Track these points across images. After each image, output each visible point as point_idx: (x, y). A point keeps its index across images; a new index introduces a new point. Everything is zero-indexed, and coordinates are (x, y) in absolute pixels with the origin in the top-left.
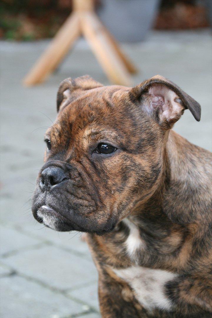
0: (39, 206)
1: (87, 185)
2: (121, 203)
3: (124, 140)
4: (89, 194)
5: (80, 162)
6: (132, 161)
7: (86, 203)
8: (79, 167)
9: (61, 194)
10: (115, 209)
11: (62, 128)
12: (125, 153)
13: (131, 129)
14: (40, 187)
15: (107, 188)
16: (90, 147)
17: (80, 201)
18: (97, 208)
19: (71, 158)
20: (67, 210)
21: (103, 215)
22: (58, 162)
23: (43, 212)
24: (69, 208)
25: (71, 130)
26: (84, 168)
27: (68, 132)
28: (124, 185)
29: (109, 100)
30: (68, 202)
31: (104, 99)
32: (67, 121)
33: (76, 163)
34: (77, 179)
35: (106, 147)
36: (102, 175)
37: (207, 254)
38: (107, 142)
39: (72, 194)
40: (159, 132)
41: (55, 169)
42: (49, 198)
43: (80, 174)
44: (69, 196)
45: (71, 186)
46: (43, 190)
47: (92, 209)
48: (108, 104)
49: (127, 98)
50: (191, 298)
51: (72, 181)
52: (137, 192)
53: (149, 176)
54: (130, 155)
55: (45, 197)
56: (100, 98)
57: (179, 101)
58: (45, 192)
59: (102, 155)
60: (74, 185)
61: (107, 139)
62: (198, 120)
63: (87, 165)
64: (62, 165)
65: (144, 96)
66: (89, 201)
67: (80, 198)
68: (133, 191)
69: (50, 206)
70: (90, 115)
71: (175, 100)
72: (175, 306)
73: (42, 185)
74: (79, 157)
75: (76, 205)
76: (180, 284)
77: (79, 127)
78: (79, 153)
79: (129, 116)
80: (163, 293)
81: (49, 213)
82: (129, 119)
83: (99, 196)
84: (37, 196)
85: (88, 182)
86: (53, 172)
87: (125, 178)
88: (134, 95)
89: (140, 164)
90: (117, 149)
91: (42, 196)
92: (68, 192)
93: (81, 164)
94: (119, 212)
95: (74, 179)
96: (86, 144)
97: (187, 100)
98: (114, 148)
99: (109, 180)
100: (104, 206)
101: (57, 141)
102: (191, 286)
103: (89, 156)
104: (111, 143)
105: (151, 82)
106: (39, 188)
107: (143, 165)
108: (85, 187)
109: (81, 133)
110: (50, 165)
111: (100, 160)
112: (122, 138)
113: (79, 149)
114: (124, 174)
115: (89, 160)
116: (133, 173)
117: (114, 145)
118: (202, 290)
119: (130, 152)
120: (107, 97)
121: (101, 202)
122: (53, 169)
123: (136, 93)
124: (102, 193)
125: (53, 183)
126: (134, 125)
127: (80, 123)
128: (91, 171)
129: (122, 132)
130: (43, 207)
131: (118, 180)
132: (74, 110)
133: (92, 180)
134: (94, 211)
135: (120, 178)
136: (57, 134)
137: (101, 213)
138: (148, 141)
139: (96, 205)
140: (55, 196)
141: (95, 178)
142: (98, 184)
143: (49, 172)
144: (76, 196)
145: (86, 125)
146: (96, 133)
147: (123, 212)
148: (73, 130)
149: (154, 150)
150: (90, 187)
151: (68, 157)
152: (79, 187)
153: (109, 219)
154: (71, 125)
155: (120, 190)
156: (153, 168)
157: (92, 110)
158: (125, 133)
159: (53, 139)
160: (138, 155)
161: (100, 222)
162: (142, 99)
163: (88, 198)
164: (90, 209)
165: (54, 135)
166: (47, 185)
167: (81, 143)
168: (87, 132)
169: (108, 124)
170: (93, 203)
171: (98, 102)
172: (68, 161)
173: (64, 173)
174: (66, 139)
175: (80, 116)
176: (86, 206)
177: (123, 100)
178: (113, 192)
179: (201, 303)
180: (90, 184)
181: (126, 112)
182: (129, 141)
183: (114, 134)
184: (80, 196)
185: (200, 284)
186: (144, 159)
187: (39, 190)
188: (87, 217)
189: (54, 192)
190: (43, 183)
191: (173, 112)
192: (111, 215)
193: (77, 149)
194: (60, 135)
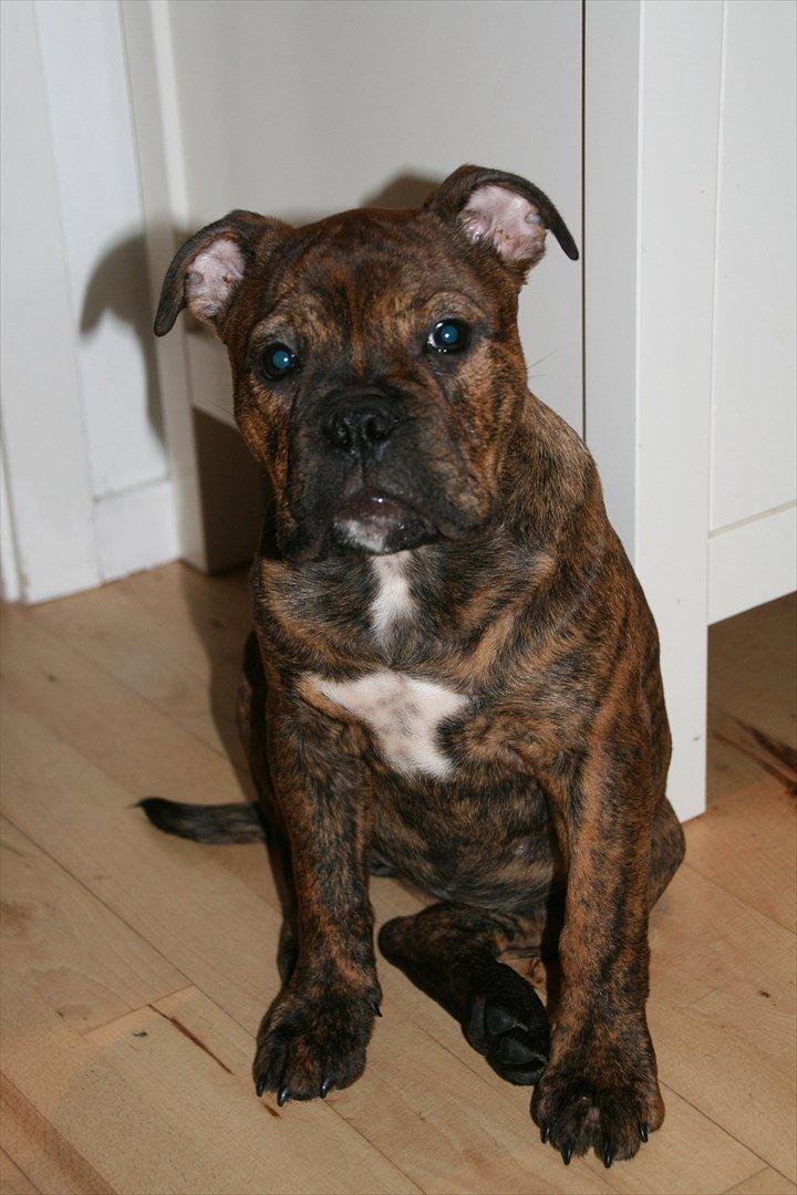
4: (452, 450)
5: (411, 377)
6: (503, 360)
8: (414, 389)
11: (322, 302)
12: (489, 343)
17: (445, 467)
21: (482, 496)
25: (347, 303)
26: (425, 389)
54: (497, 345)
57: (536, 218)
63: (430, 380)
67: (442, 460)
71: (527, 217)
75: (441, 478)
76: (468, 726)
77: (371, 292)
89: (513, 365)
96: (404, 330)
101: (318, 335)
102: (489, 728)
113: (388, 348)
115: (426, 368)
119: (495, 338)
136: (313, 318)
137: (478, 491)
148: (352, 302)
154: (342, 292)
159: (306, 330)
166: (363, 444)
167: (388, 331)
184: (442, 454)
186: (514, 352)
194: (322, 319)
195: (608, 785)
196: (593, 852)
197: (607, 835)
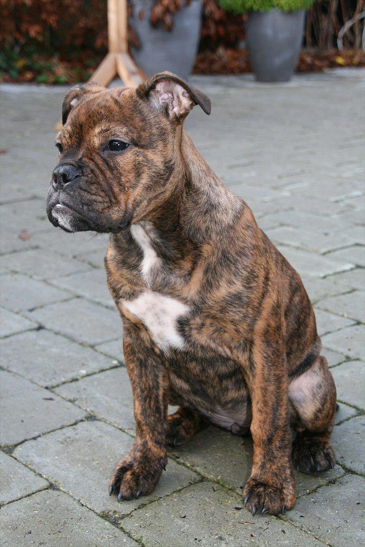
0: (54, 205)
1: (101, 181)
2: (135, 200)
3: (135, 136)
4: (103, 191)
5: (92, 160)
6: (144, 157)
7: (100, 199)
8: (91, 165)
9: (74, 191)
10: (130, 206)
11: (73, 130)
12: (137, 149)
13: (141, 124)
14: (53, 186)
15: (121, 185)
16: (101, 145)
17: (94, 197)
18: (111, 205)
19: (83, 156)
20: (81, 207)
21: (118, 211)
22: (69, 160)
23: (58, 211)
24: (83, 204)
25: (82, 130)
26: (97, 165)
27: (79, 133)
28: (138, 181)
29: (117, 98)
30: (82, 199)
31: (112, 97)
32: (77, 122)
33: (88, 160)
34: (89, 176)
35: (117, 145)
36: (115, 172)
37: (219, 287)
38: (118, 139)
39: (85, 190)
40: (169, 127)
41: (67, 167)
42: (63, 196)
43: (92, 171)
44: (82, 193)
45: (84, 182)
46: (56, 190)
47: (106, 205)
48: (116, 102)
49: (135, 94)
50: (202, 338)
51: (85, 178)
52: (151, 189)
53: (162, 172)
54: (141, 150)
55: (59, 195)
56: (108, 97)
57: (187, 95)
58: (58, 191)
59: (114, 152)
60: (87, 182)
61: (118, 136)
62: (208, 114)
63: (100, 162)
64: (73, 163)
65: (152, 93)
66: (103, 197)
67: (94, 195)
68: (147, 189)
69: (64, 203)
70: (99, 113)
71: (183, 94)
72: (188, 346)
73: (54, 184)
74: (91, 155)
75: (90, 201)
76: (192, 322)
77: (90, 127)
78: (91, 151)
79: (138, 112)
80: (175, 329)
81: (62, 212)
82: (138, 115)
83: (113, 193)
84: (50, 197)
85: (101, 178)
86: (65, 170)
87: (138, 175)
88: (142, 92)
89: (152, 160)
90: (129, 145)
91: (55, 195)
92: (81, 189)
93: (93, 161)
94: (134, 209)
95: (87, 176)
96: (97, 141)
97: (195, 93)
98: (125, 144)
99: (122, 177)
100: (118, 202)
101: (68, 143)
102: (203, 325)
103: (101, 153)
104: (122, 140)
105: (158, 78)
106: (52, 188)
107: (155, 161)
108: (98, 183)
109: (91, 132)
110: (62, 165)
111: (112, 157)
112: (133, 133)
113: (90, 148)
114: (138, 170)
115: (101, 157)
116: (146, 169)
117: (126, 142)
118: (215, 331)
119: (142, 147)
120: (115, 95)
121: (116, 198)
122: (65, 167)
123: (142, 90)
124: (116, 190)
125: (66, 181)
126: (143, 120)
127: (90, 123)
128: (104, 168)
129: (133, 127)
130: (58, 205)
131: (131, 176)
132: (83, 111)
133: (105, 177)
134: (109, 207)
135: (133, 174)
136: (67, 136)
137: (116, 209)
138: (159, 135)
139: (111, 201)
140: (68, 194)
141: (109, 174)
142: (111, 181)
143: (62, 170)
144: (89, 192)
145: (95, 124)
146: (107, 130)
147: (138, 209)
148: (83, 131)
149: (165, 146)
150: (103, 183)
151: (80, 156)
152: (93, 184)
153: (124, 215)
154: (81, 126)
155: (134, 187)
156: (165, 163)
157: (101, 108)
158: (135, 128)
159: (64, 141)
160: (150, 151)
161: (114, 218)
162: (149, 95)
163: (102, 194)
164: (104, 204)
165: (65, 137)
166: (60, 183)
167: (92, 142)
168: (97, 130)
169: (118, 121)
170: (107, 199)
171: (107, 101)
172: (80, 159)
173: (77, 170)
174: (77, 140)
175: (90, 116)
176: (100, 202)
177: (131, 97)
178: (126, 189)
179: (213, 345)
180: (103, 180)
181: (135, 108)
182: (140, 137)
183: (124, 130)
184: (93, 192)
185: (211, 324)
186: (155, 154)
187: (52, 190)
188: (101, 213)
189: (68, 190)
190: (56, 182)
191: (182, 107)
192: (126, 212)
193: (88, 148)
194: (70, 137)
195: (265, 357)
196: (261, 388)
197: (266, 380)
